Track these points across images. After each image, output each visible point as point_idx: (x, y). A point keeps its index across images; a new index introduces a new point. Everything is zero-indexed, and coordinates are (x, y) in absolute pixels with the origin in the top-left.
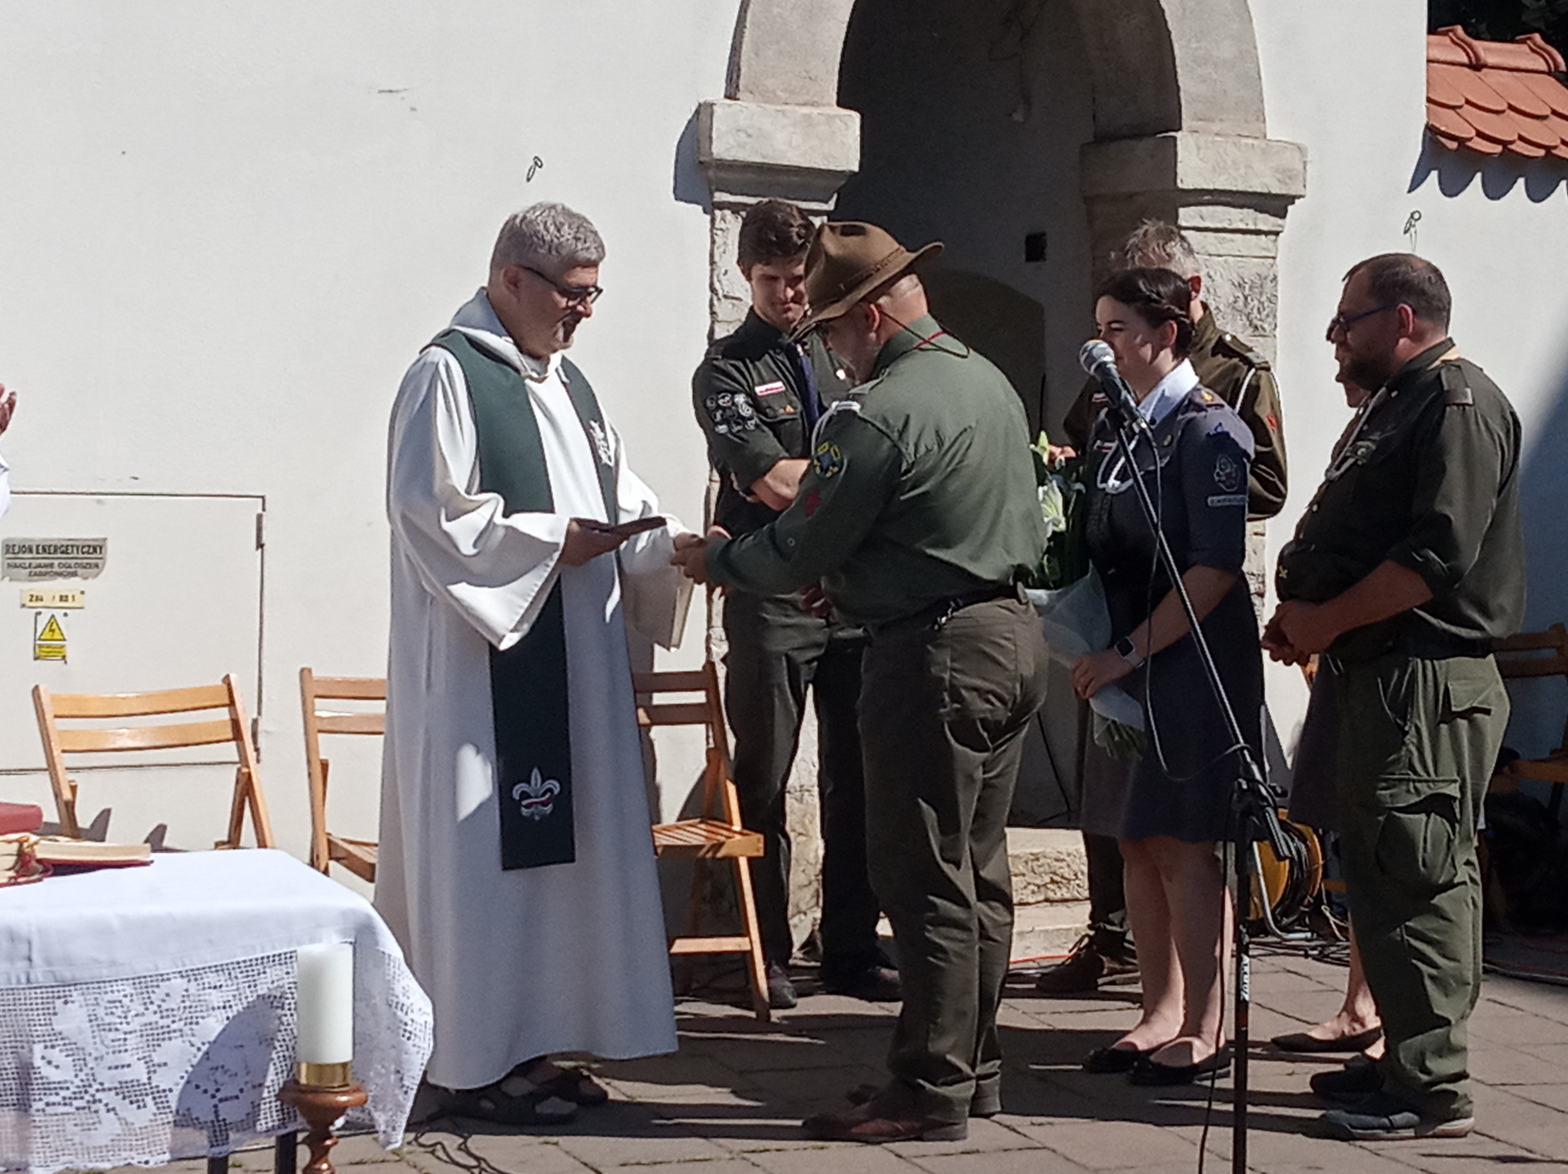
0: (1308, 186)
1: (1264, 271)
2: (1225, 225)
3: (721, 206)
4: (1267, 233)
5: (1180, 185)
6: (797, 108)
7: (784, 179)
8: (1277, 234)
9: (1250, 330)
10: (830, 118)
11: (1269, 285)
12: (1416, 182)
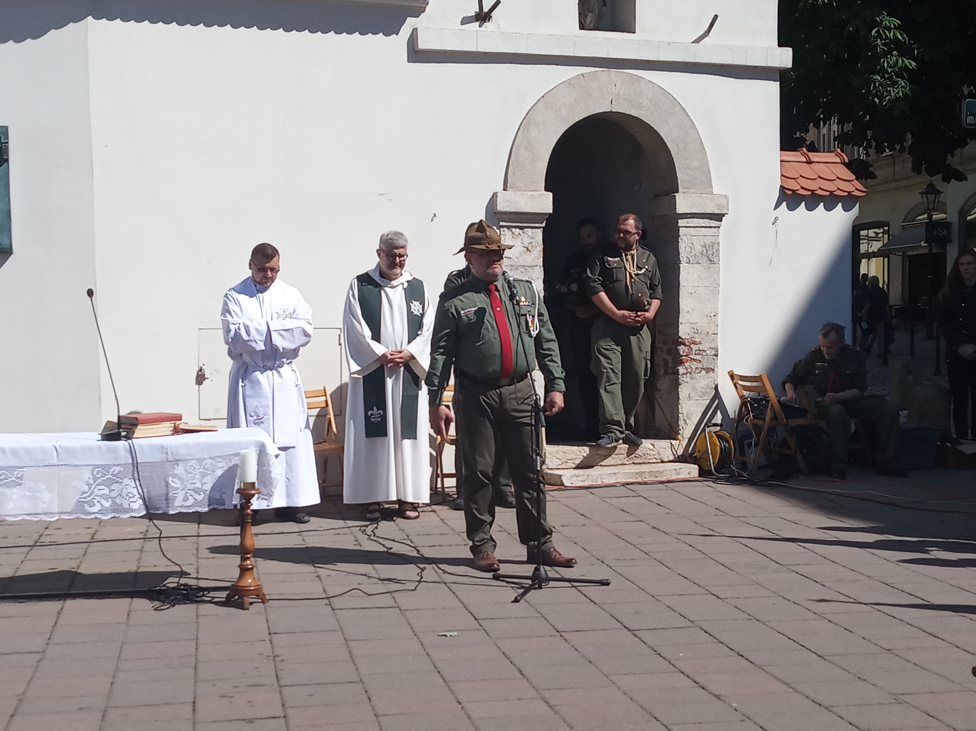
0: (729, 210)
1: (714, 241)
2: (697, 225)
3: (503, 227)
4: (715, 227)
5: (677, 212)
6: (529, 193)
7: (525, 216)
8: (719, 227)
9: (709, 262)
10: (540, 195)
11: (716, 246)
12: (777, 206)
